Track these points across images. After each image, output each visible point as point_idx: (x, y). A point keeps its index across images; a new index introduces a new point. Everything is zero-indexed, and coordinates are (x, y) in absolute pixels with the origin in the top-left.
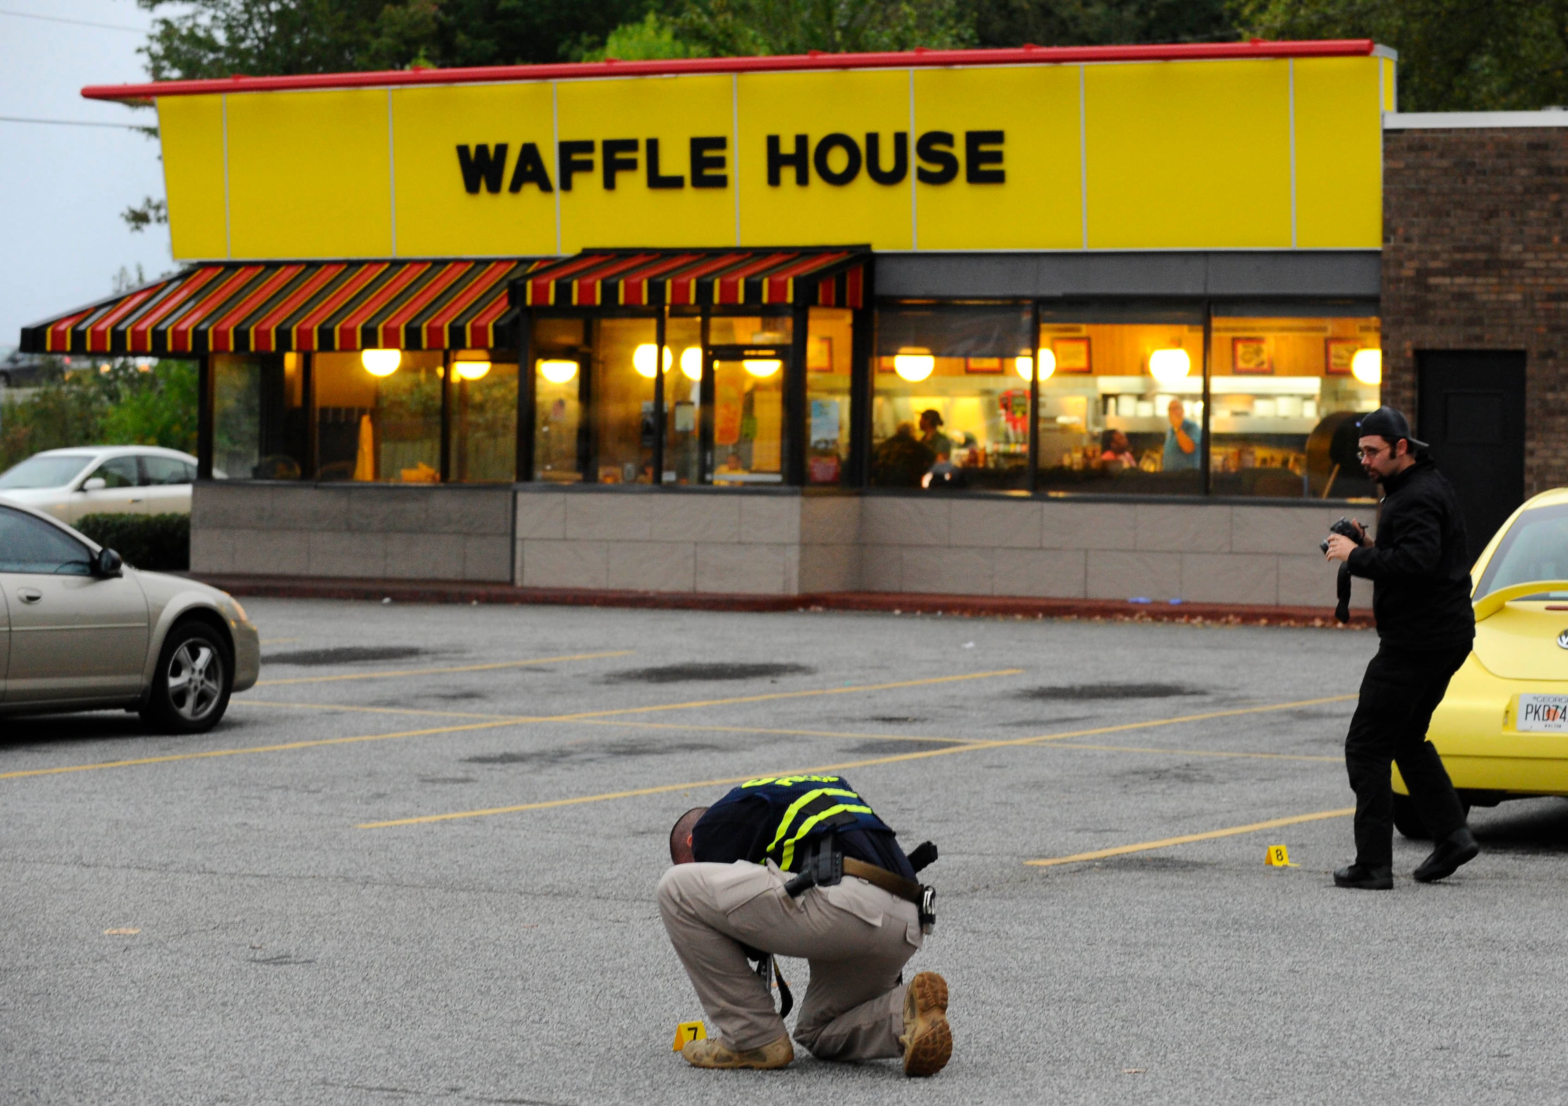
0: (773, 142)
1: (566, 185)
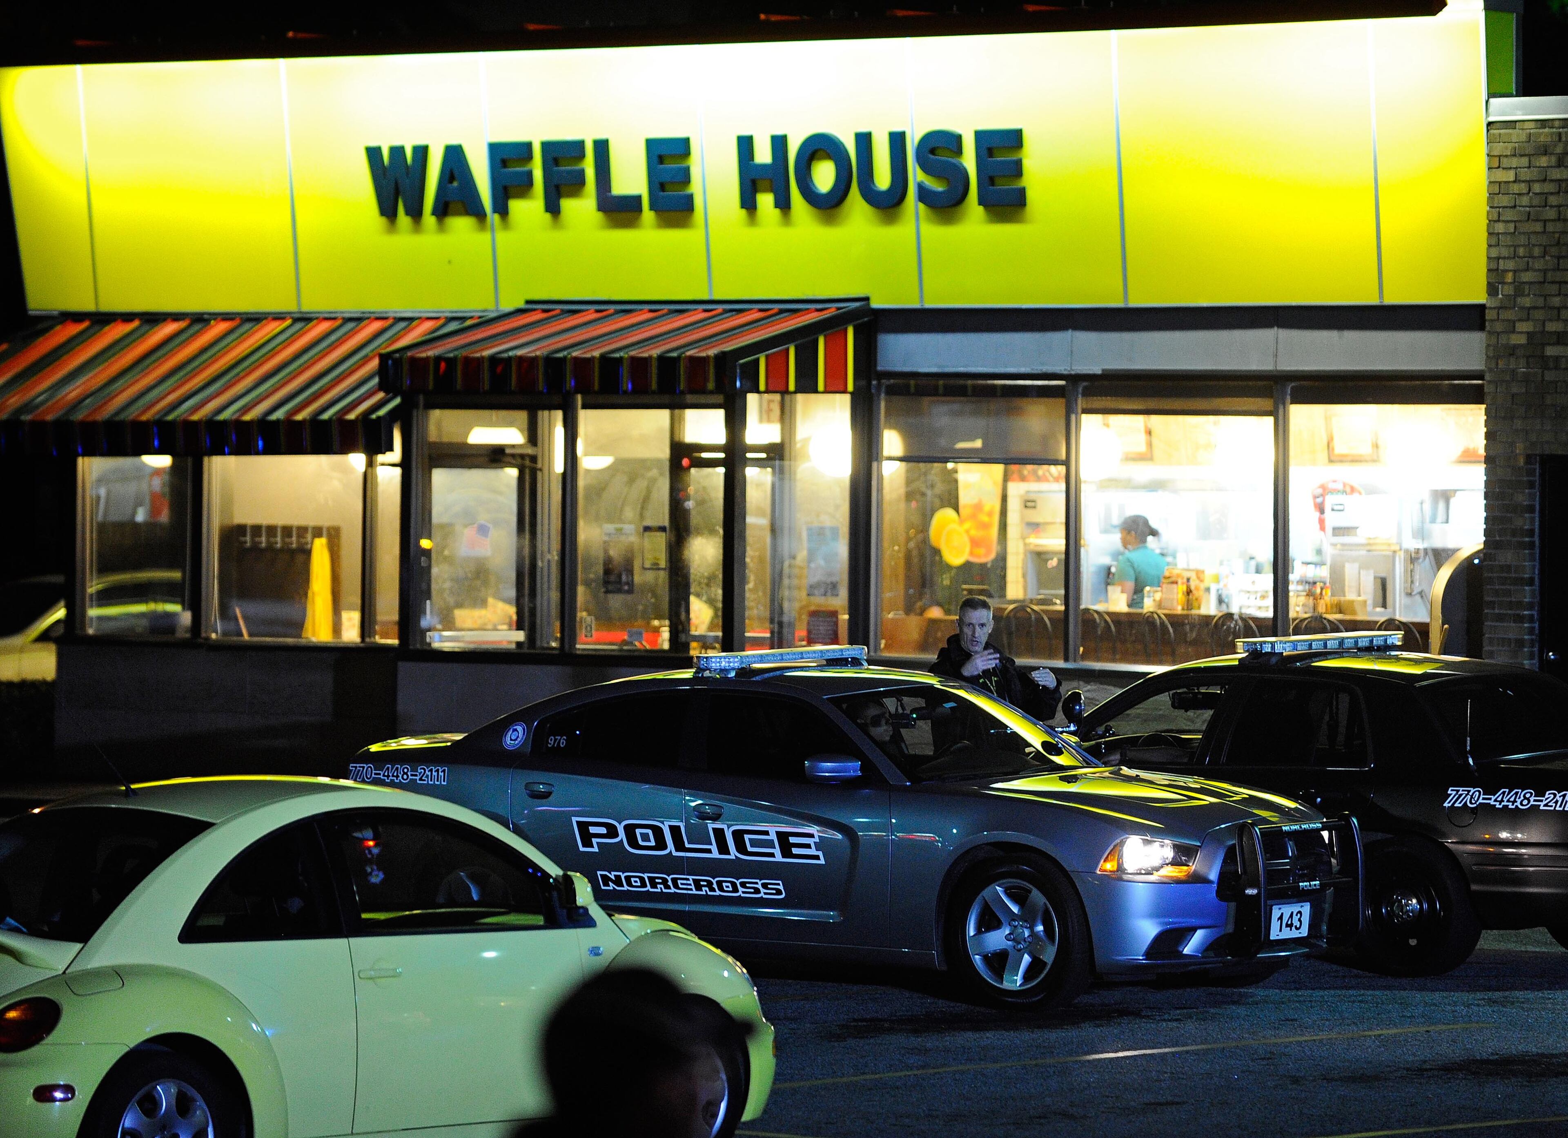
0: (745, 145)
1: (502, 209)
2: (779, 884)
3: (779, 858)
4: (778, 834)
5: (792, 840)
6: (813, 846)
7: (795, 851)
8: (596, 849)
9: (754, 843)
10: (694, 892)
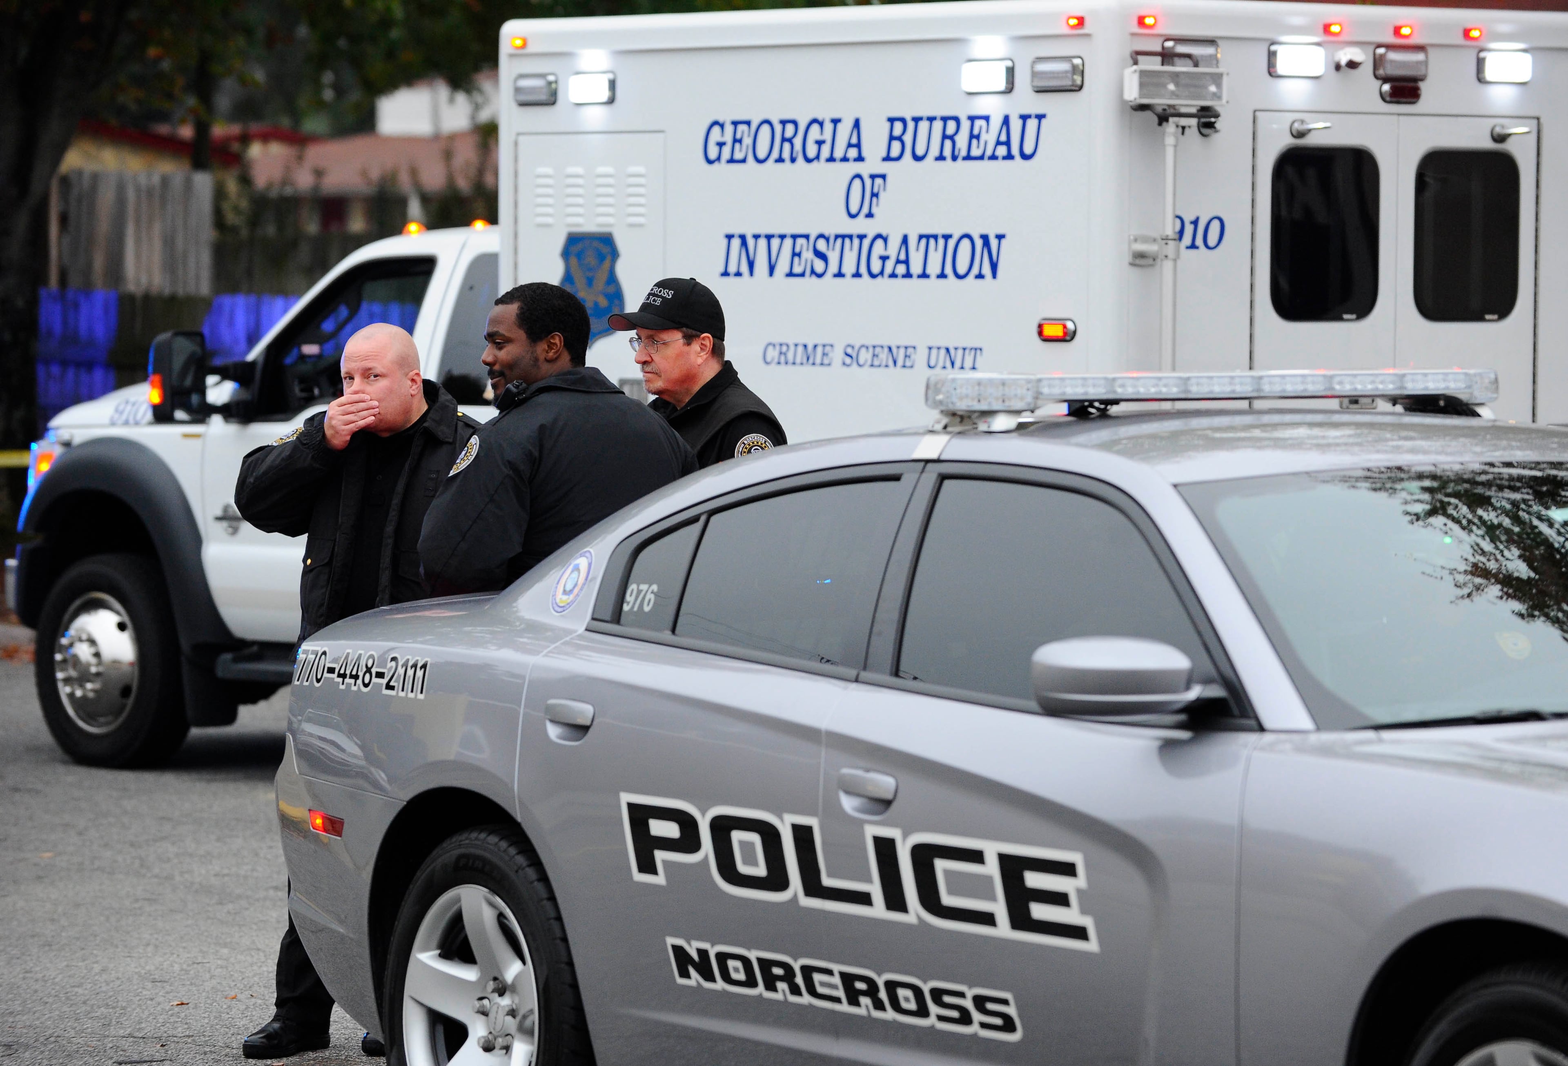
2: (1005, 1002)
3: (1003, 929)
4: (1004, 859)
5: (1034, 880)
6: (1073, 899)
7: (1039, 911)
8: (660, 880)
9: (958, 884)
10: (845, 1007)
